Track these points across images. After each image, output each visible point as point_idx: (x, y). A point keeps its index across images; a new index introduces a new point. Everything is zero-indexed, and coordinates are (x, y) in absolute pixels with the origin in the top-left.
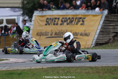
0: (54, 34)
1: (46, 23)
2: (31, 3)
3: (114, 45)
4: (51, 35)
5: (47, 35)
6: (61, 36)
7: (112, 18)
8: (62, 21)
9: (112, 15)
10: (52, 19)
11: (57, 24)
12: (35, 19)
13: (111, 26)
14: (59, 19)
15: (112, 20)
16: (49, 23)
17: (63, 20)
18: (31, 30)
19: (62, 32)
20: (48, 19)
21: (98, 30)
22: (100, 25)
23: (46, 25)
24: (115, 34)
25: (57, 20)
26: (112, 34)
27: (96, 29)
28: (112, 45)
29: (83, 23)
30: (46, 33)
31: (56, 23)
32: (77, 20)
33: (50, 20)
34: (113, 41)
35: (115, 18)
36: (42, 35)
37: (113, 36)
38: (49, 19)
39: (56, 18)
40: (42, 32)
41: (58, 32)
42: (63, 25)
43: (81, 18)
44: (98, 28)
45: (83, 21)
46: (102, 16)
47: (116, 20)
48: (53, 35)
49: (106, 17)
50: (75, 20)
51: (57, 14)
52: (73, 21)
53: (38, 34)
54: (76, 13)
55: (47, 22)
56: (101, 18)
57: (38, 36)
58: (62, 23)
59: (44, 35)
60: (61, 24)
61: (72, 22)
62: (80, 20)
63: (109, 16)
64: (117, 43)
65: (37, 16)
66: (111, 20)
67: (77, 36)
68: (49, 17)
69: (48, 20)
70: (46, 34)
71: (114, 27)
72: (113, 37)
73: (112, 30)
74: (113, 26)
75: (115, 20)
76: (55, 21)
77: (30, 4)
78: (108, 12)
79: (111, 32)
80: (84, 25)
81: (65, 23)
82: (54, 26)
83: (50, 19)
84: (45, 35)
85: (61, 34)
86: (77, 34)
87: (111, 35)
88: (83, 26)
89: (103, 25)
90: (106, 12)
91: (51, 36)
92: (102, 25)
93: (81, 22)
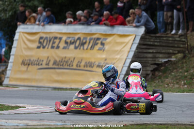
0: (51, 63)
1: (39, 45)
2: (10, 11)
3: (155, 84)
4: (47, 64)
5: (40, 64)
6: (64, 67)
7: (152, 40)
8: (66, 43)
9: (152, 35)
10: (49, 39)
11: (58, 47)
12: (19, 37)
13: (150, 53)
14: (60, 39)
15: (152, 43)
16: (44, 44)
17: (69, 41)
18: (13, 55)
19: (66, 60)
20: (41, 38)
21: (129, 59)
22: (132, 51)
23: (38, 47)
24: (156, 66)
25: (57, 41)
26: (151, 66)
27: (125, 57)
28: (151, 84)
29: (102, 47)
30: (37, 61)
31: (55, 45)
32: (92, 41)
33: (46, 41)
34: (151, 78)
35: (156, 40)
36: (32, 65)
37: (152, 69)
38: (44, 39)
39: (56, 38)
40: (32, 59)
41: (60, 61)
42: (68, 49)
43: (98, 39)
44: (127, 56)
45: (103, 44)
46: (135, 37)
47: (158, 44)
48: (51, 65)
49: (142, 38)
50: (90, 42)
51: (57, 31)
52: (85, 43)
53: (23, 63)
54: (91, 31)
55: (40, 42)
56: (134, 40)
57: (24, 65)
58: (66, 45)
59: (34, 65)
60: (64, 48)
61: (83, 44)
62: (97, 42)
63: (148, 37)
64: (159, 81)
65: (23, 33)
66: (149, 43)
67: (92, 67)
68: (44, 36)
69: (42, 41)
70: (38, 63)
71: (155, 54)
72: (152, 71)
73: (151, 59)
74: (153, 53)
75: (156, 44)
76: (54, 43)
77: (7, 12)
78: (145, 31)
79: (149, 63)
80: (104, 50)
81: (72, 47)
82: (52, 50)
83: (46, 38)
84: (37, 65)
85: (65, 63)
86: (92, 65)
87: (148, 68)
88: (102, 51)
89: (137, 52)
90: (142, 30)
91: (47, 66)
92: (135, 52)
93: (99, 46)
